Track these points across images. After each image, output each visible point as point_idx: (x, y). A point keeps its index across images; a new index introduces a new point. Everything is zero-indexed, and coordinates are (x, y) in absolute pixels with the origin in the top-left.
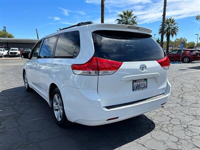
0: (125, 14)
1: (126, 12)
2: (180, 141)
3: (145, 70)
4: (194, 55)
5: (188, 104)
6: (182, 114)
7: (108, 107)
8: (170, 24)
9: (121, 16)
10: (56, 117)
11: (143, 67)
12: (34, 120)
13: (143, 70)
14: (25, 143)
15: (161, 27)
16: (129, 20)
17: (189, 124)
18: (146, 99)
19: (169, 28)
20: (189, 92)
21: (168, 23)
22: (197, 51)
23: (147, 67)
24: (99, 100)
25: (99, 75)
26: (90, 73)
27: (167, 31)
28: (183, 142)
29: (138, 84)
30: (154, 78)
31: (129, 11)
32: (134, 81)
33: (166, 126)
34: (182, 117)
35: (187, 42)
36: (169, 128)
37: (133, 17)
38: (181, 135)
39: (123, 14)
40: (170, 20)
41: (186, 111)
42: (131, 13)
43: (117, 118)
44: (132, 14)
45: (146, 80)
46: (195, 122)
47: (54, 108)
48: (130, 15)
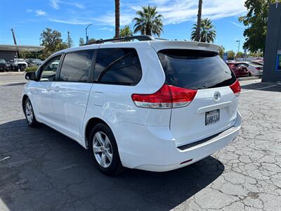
0: (146, 11)
1: (147, 8)
2: (259, 183)
3: (219, 99)
4: (239, 70)
5: (252, 136)
6: (250, 150)
7: (182, 148)
8: (205, 27)
9: (141, 14)
10: (99, 162)
11: (217, 95)
12: (65, 168)
13: (217, 99)
14: (69, 201)
15: (195, 30)
16: (152, 19)
17: (261, 161)
18: (217, 135)
19: (204, 32)
20: (248, 120)
21: (203, 26)
22: (242, 65)
23: (221, 95)
24: (174, 139)
25: (172, 108)
26: (161, 105)
27: (202, 36)
28: (263, 183)
29: (211, 117)
30: (227, 108)
31: (152, 7)
32: (207, 113)
33: (236, 165)
34: (251, 153)
35: (225, 51)
36: (241, 167)
37: (157, 15)
38: (257, 174)
39: (142, 11)
40: (206, 21)
41: (252, 145)
42: (154, 10)
43: (191, 160)
44: (156, 11)
45: (218, 110)
46: (267, 158)
47: (94, 151)
48: (153, 12)
